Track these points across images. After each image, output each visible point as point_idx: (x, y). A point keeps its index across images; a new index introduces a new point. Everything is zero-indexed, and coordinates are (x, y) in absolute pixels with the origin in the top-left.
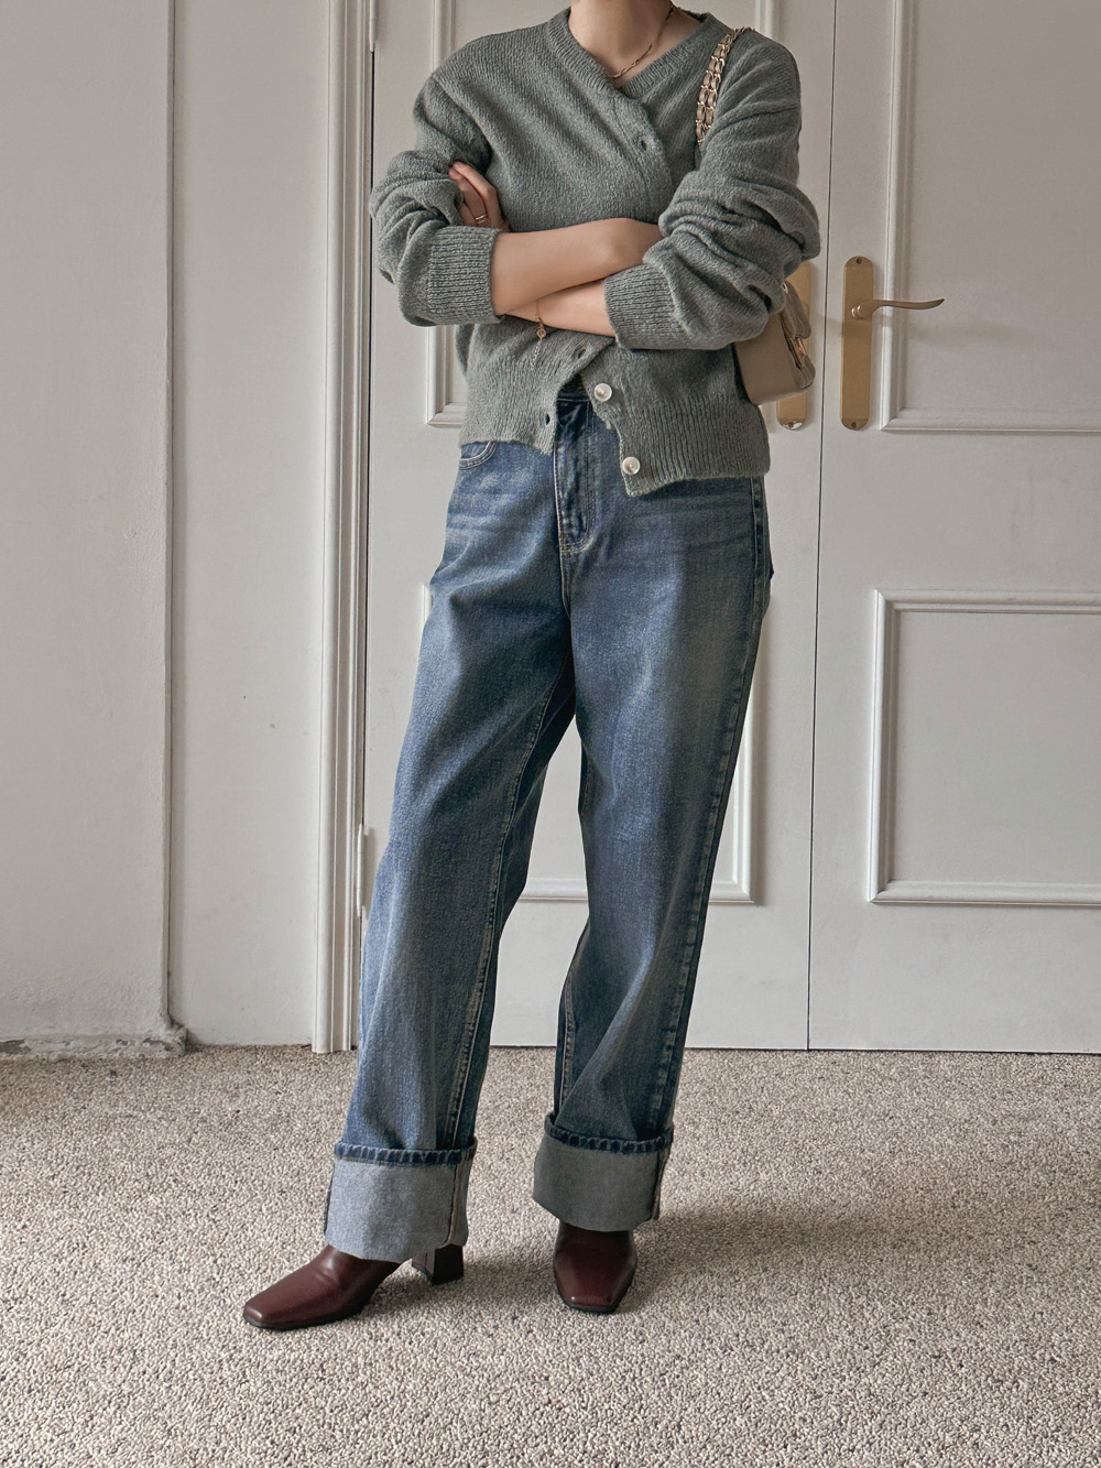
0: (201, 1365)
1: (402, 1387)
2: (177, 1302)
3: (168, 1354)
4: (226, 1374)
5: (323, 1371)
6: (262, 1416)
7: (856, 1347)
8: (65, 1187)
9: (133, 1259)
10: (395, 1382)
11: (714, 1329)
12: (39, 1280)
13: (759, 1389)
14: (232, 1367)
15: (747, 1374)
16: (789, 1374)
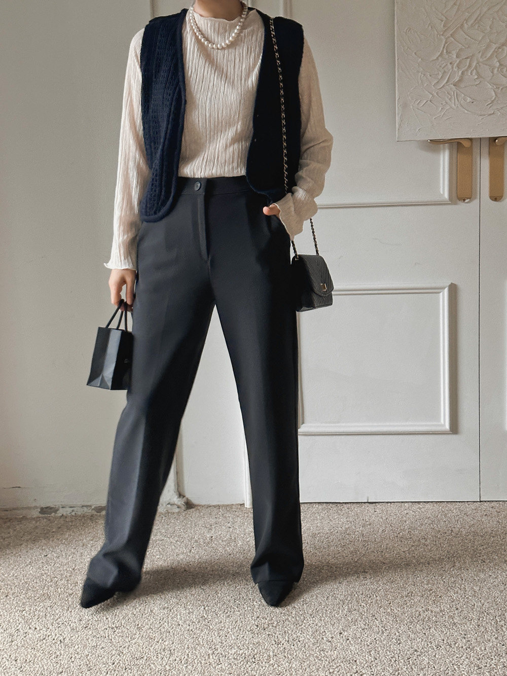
0: (200, 656)
1: (290, 665)
2: (188, 628)
3: (186, 652)
4: (211, 660)
9: (168, 608)
10: (287, 663)
11: (433, 637)
12: (127, 618)
13: (453, 665)
15: (447, 658)
16: (467, 658)
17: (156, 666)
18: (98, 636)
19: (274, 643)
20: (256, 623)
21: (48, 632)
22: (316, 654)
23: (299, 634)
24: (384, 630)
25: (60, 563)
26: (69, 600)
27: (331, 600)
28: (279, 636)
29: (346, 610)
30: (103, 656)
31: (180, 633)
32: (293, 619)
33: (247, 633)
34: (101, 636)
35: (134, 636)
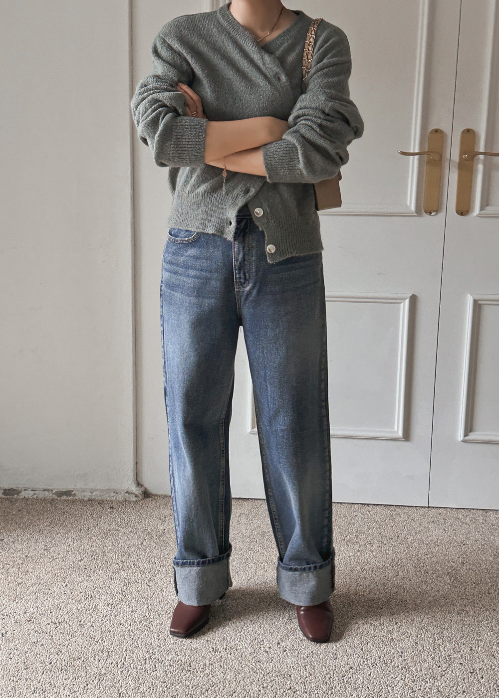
0: (137, 661)
1: (225, 677)
2: (129, 628)
3: (123, 655)
4: (147, 666)
5: (190, 666)
6: (161, 688)
7: (434, 666)
8: (86, 566)
9: (112, 604)
10: (222, 674)
11: (369, 653)
12: (71, 613)
13: (387, 686)
14: (150, 662)
15: (382, 678)
16: (402, 679)
17: (92, 669)
18: (39, 632)
19: (211, 650)
22: (252, 666)
23: (237, 642)
26: (18, 589)
30: (41, 654)
31: (120, 633)
34: (43, 632)
35: (74, 634)
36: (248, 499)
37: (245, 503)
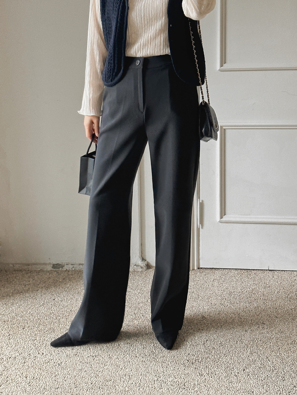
17: (119, 388)
18: (83, 362)
19: (198, 374)
20: (187, 359)
21: (51, 357)
22: (226, 385)
23: (216, 369)
24: (274, 369)
25: (63, 305)
27: (239, 343)
28: (202, 369)
29: (249, 352)
30: (85, 377)
31: (137, 363)
32: (213, 357)
33: (181, 366)
34: (85, 363)
35: (106, 364)
36: (219, 268)
37: (217, 271)
